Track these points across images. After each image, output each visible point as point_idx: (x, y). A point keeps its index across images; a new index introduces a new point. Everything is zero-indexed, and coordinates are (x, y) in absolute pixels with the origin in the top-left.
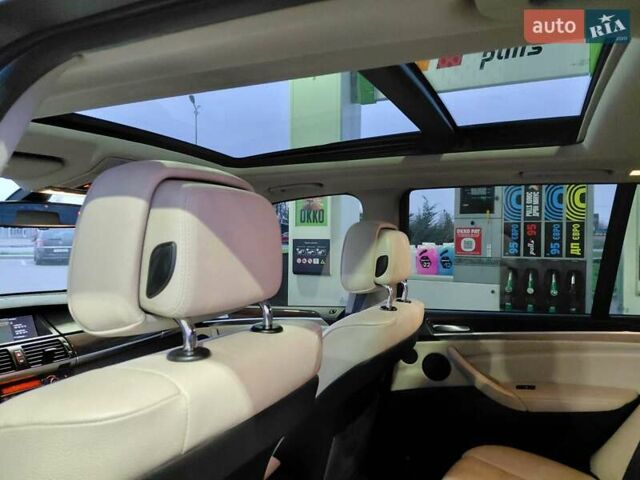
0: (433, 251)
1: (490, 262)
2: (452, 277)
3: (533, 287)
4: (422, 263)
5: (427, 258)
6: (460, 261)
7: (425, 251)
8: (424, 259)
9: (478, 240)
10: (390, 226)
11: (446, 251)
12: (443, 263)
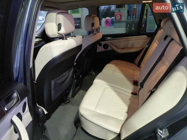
0: (109, 20)
1: (124, 22)
2: (114, 27)
3: (134, 28)
4: (106, 23)
5: (108, 22)
6: (116, 22)
7: (107, 20)
8: (107, 22)
9: (121, 16)
10: (95, 15)
11: (113, 19)
12: (112, 23)
